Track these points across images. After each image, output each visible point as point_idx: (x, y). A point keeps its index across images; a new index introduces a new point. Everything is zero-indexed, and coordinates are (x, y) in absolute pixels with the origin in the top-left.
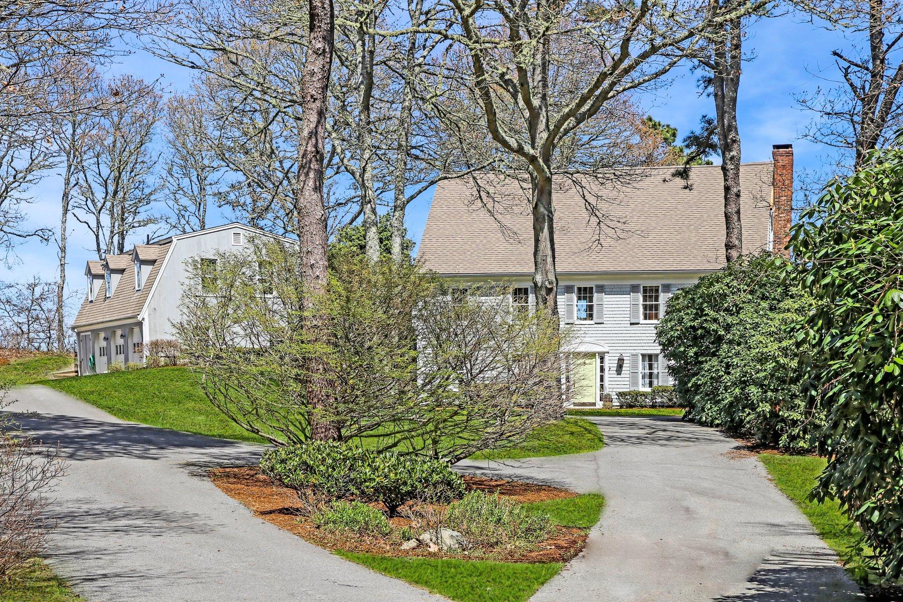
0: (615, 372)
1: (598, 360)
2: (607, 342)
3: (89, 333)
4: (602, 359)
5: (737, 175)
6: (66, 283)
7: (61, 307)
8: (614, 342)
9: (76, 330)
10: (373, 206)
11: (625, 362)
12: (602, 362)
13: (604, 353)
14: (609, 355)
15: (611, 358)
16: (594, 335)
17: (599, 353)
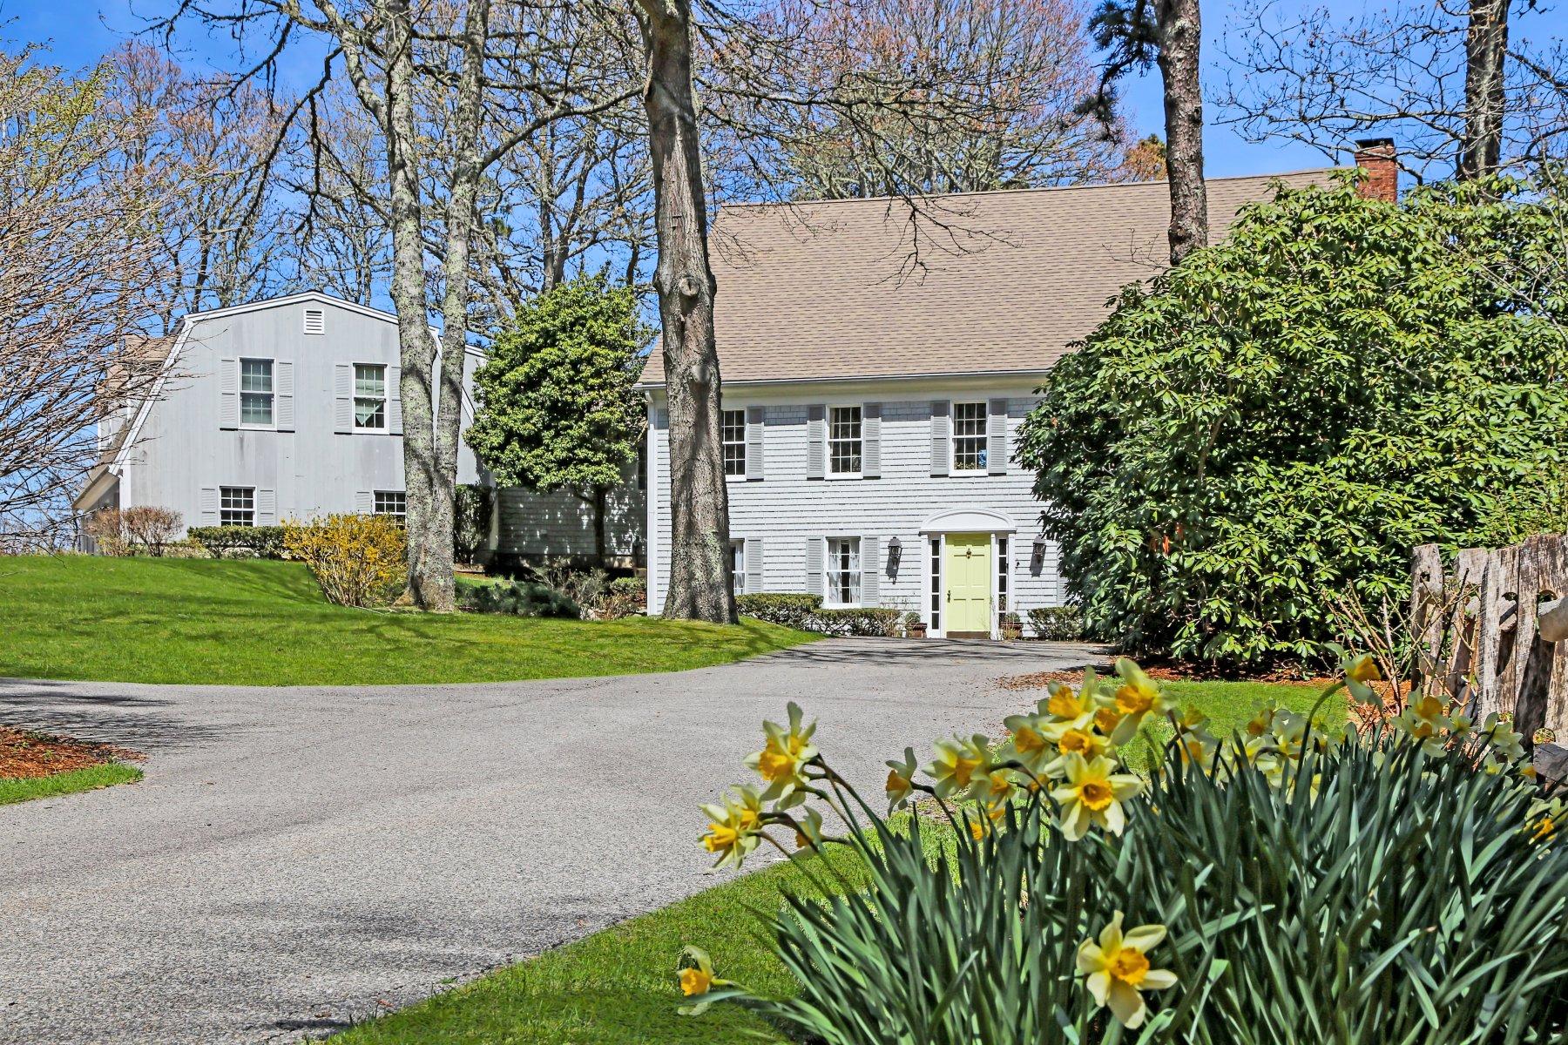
0: (1028, 571)
1: (996, 547)
2: (1014, 510)
4: (1003, 544)
5: (1193, 71)
8: (1026, 510)
10: (411, 176)
11: (1048, 550)
12: (1003, 550)
13: (1007, 532)
14: (1017, 536)
15: (1019, 543)
16: (986, 498)
17: (997, 533)
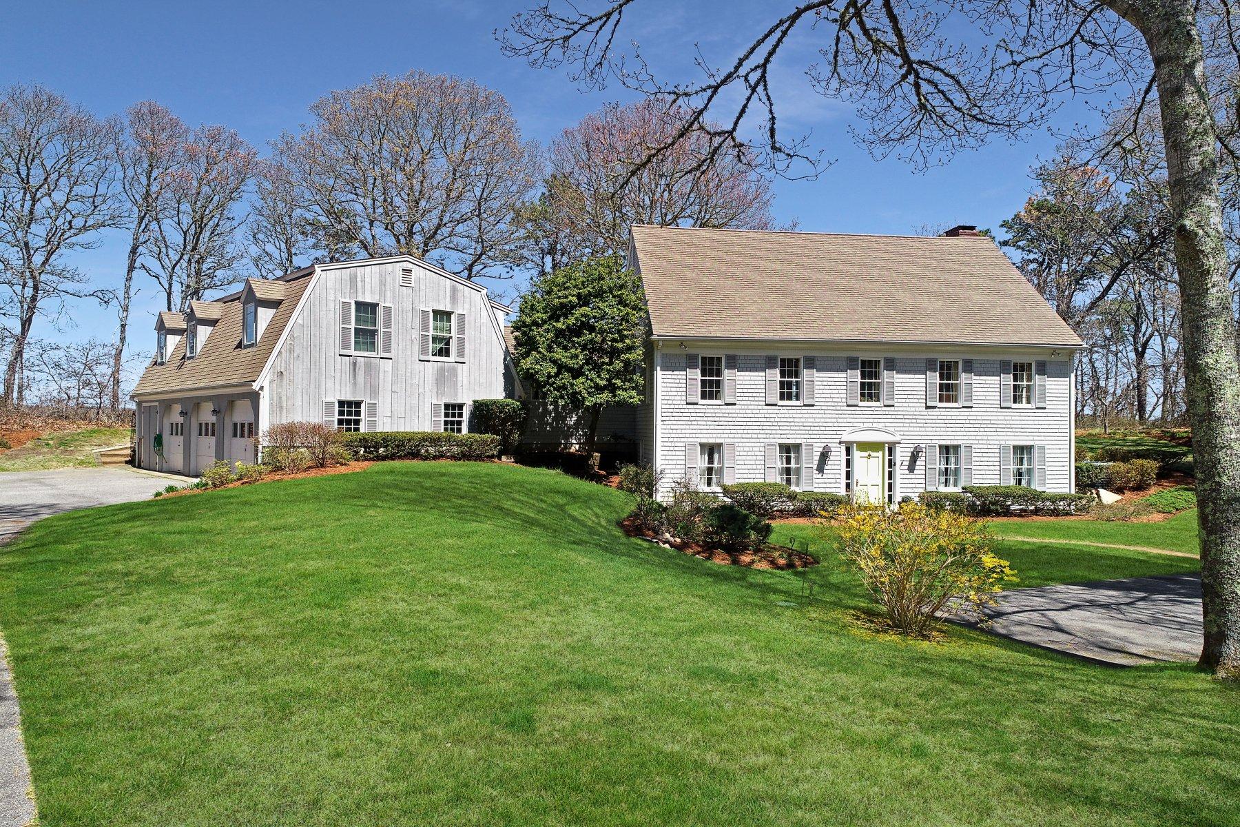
0: (907, 468)
1: (887, 453)
2: (899, 429)
3: (157, 404)
4: (890, 450)
6: (126, 345)
7: (118, 371)
8: (907, 429)
9: (136, 399)
12: (891, 455)
13: (895, 443)
14: (902, 445)
15: (903, 449)
16: (882, 421)
17: (888, 443)
